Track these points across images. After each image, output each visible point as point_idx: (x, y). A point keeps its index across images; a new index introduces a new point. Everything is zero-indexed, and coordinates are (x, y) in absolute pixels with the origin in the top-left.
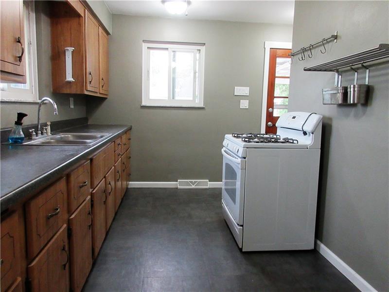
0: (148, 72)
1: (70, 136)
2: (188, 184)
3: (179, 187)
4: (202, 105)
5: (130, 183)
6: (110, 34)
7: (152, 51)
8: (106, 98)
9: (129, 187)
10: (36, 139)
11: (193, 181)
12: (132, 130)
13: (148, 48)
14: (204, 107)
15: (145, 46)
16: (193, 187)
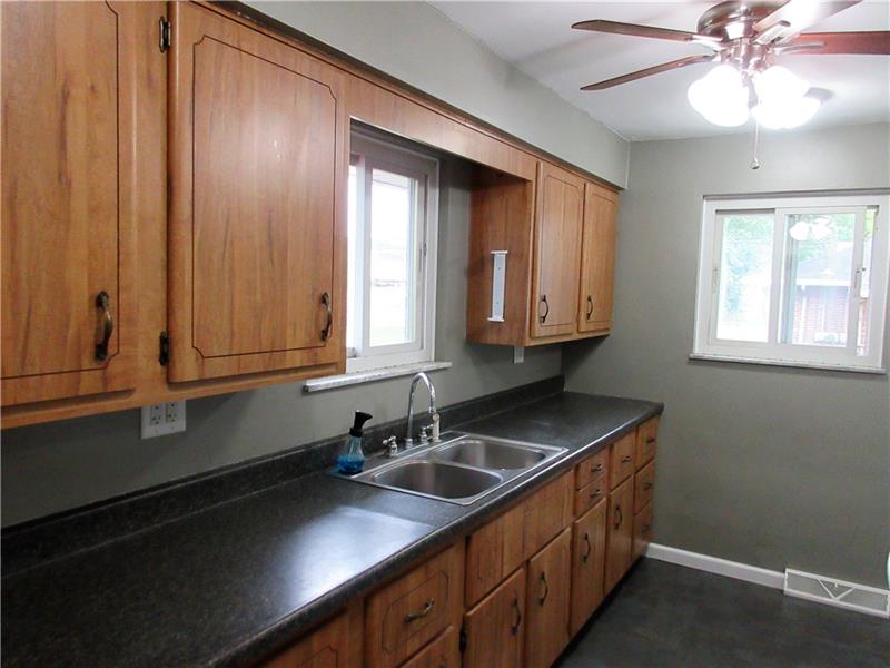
0: (716, 270)
1: (478, 442)
2: (817, 587)
3: (787, 590)
4: (877, 366)
5: (652, 545)
6: (622, 189)
7: (728, 219)
8: (607, 336)
9: (648, 556)
10: (396, 458)
11: (837, 582)
12: (664, 413)
13: (717, 211)
14: (883, 370)
15: (708, 208)
16: (835, 600)
